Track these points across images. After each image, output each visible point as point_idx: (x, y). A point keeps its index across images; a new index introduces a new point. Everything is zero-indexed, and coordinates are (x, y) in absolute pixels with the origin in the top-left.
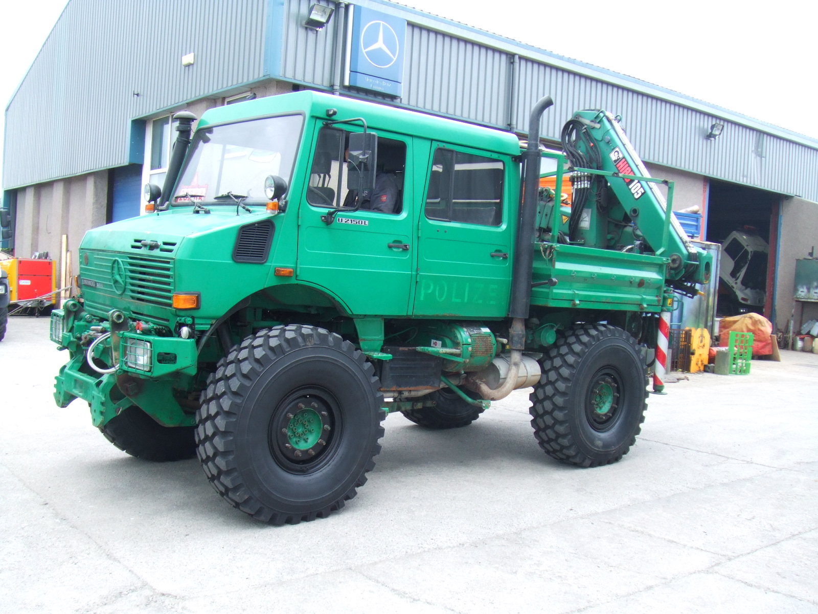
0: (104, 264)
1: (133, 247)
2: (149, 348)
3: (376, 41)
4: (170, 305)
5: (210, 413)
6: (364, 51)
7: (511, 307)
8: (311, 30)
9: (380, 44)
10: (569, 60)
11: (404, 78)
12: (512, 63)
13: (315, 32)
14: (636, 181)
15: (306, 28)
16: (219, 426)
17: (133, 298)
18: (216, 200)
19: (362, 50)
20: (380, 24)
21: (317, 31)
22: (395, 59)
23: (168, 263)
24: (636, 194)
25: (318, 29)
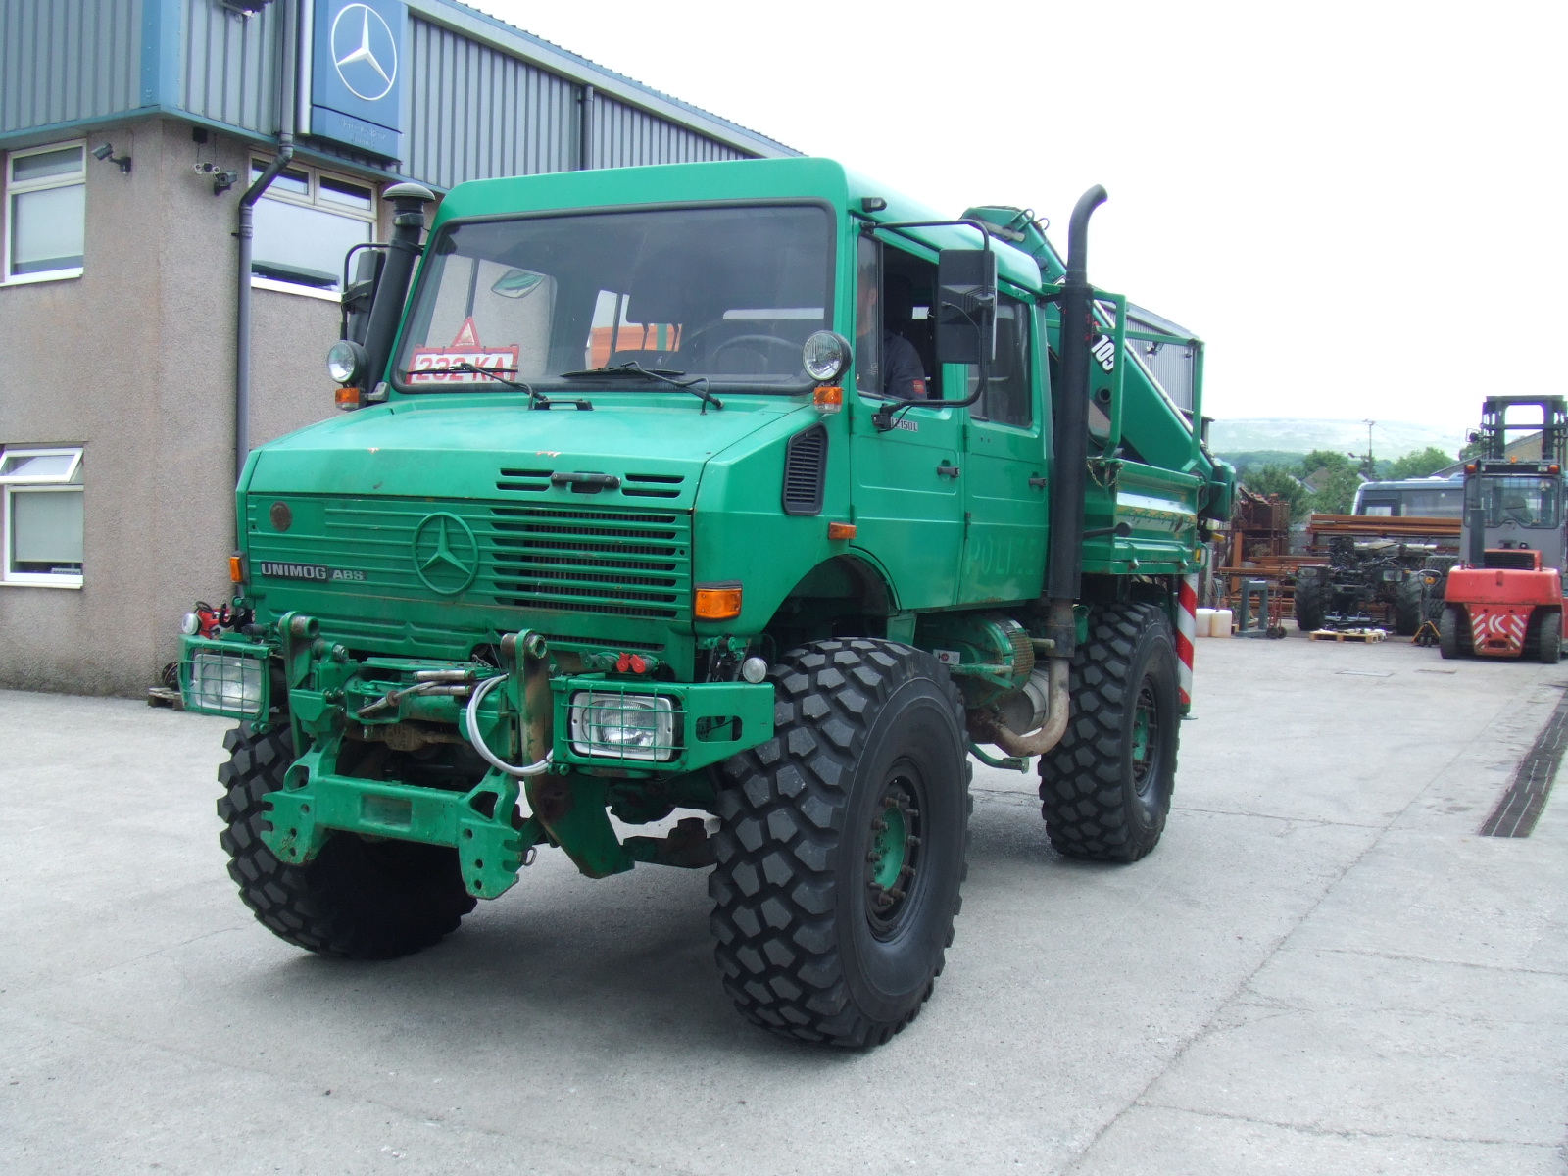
0: (377, 527)
1: (501, 486)
2: (670, 709)
3: (358, 46)
4: (671, 613)
5: (773, 837)
6: (337, 64)
7: (1051, 579)
8: (235, 14)
9: (364, 51)
10: (668, 99)
11: (403, 124)
12: (583, 102)
13: (241, 18)
14: (1105, 339)
15: (225, 10)
16: (808, 862)
17: (500, 599)
18: (567, 380)
19: (333, 62)
20: (364, 8)
21: (245, 17)
22: (391, 84)
23: (671, 520)
24: (1106, 362)
25: (248, 13)
